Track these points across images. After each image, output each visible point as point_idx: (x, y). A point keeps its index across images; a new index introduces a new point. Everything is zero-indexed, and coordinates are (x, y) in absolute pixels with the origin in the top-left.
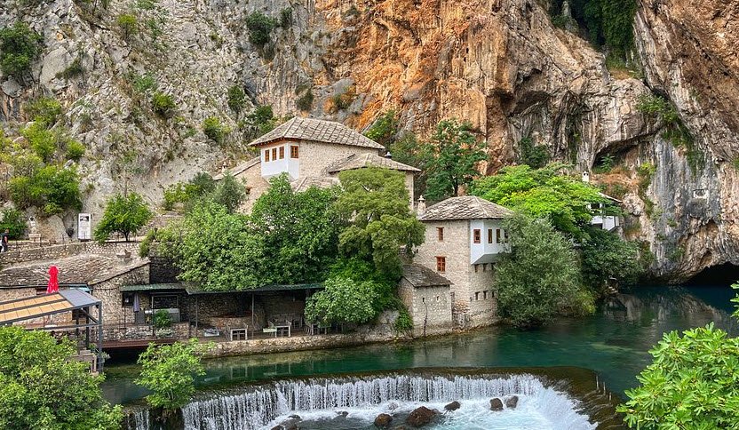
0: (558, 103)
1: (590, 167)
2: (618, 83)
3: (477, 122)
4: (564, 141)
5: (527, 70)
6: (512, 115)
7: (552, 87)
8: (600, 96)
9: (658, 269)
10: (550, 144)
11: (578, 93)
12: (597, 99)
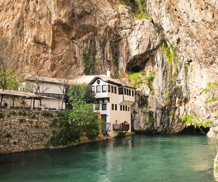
0: (102, 33)
1: (124, 71)
2: (137, 21)
3: (43, 39)
4: (108, 56)
5: (78, 11)
6: (74, 39)
7: (98, 23)
8: (126, 29)
9: (158, 128)
10: (100, 57)
11: (113, 27)
12: (124, 30)
